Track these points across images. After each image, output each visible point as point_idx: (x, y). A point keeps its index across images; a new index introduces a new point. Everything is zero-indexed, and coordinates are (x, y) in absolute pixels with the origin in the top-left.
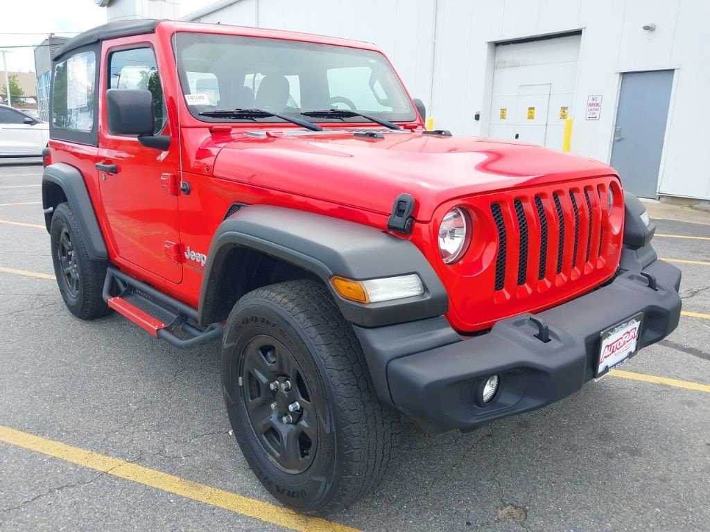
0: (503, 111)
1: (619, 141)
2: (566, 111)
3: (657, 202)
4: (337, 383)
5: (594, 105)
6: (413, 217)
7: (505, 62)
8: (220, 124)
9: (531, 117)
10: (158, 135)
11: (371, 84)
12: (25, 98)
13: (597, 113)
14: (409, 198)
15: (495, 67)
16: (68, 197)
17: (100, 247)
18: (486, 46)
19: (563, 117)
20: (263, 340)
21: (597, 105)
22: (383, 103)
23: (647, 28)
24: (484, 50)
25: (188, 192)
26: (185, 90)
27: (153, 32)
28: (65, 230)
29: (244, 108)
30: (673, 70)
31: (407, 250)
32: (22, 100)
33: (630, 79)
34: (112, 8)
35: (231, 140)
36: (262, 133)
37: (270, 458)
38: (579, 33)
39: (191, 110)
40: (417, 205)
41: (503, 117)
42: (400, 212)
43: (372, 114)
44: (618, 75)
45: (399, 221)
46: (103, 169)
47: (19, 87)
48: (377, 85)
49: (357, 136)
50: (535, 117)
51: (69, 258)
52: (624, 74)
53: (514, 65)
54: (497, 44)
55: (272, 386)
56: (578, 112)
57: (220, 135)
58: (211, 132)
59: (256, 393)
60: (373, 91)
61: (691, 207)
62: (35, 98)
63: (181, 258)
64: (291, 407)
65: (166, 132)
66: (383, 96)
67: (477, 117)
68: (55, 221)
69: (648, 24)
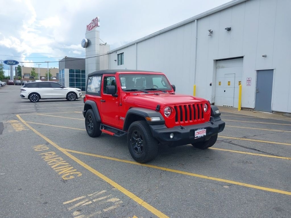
0: (220, 83)
1: (258, 92)
2: (241, 83)
3: (271, 113)
4: (147, 135)
5: (249, 81)
6: (160, 108)
7: (220, 66)
8: (128, 92)
9: (229, 85)
10: (116, 94)
11: (162, 82)
12: (52, 77)
13: (250, 83)
14: (159, 105)
15: (217, 68)
16: (93, 108)
17: (99, 118)
18: (213, 61)
19: (240, 84)
20: (135, 131)
21: (250, 81)
22: (164, 86)
23: (263, 56)
24: (212, 63)
25: (121, 105)
26: (121, 86)
27: (115, 74)
28: (90, 116)
29: (133, 89)
30: (273, 70)
31: (159, 113)
32: (51, 78)
33: (260, 72)
34: (87, 48)
35: (130, 95)
36: (136, 94)
37: (136, 153)
38: (242, 57)
39: (122, 89)
40: (160, 106)
41: (220, 85)
42: (157, 107)
43: (161, 89)
44: (256, 71)
45: (157, 109)
46: (102, 101)
47: (51, 74)
48: (163, 82)
49: (154, 94)
50: (230, 85)
51: (90, 122)
52: (258, 71)
53: (223, 67)
54: (217, 60)
55: (136, 139)
56: (244, 83)
57: (128, 94)
58: (126, 94)
59: (133, 142)
60: (162, 83)
61: (282, 115)
62: (56, 77)
63: (119, 119)
64: (140, 142)
65: (117, 94)
66: (164, 84)
67: (211, 85)
68: (87, 113)
69: (264, 55)
